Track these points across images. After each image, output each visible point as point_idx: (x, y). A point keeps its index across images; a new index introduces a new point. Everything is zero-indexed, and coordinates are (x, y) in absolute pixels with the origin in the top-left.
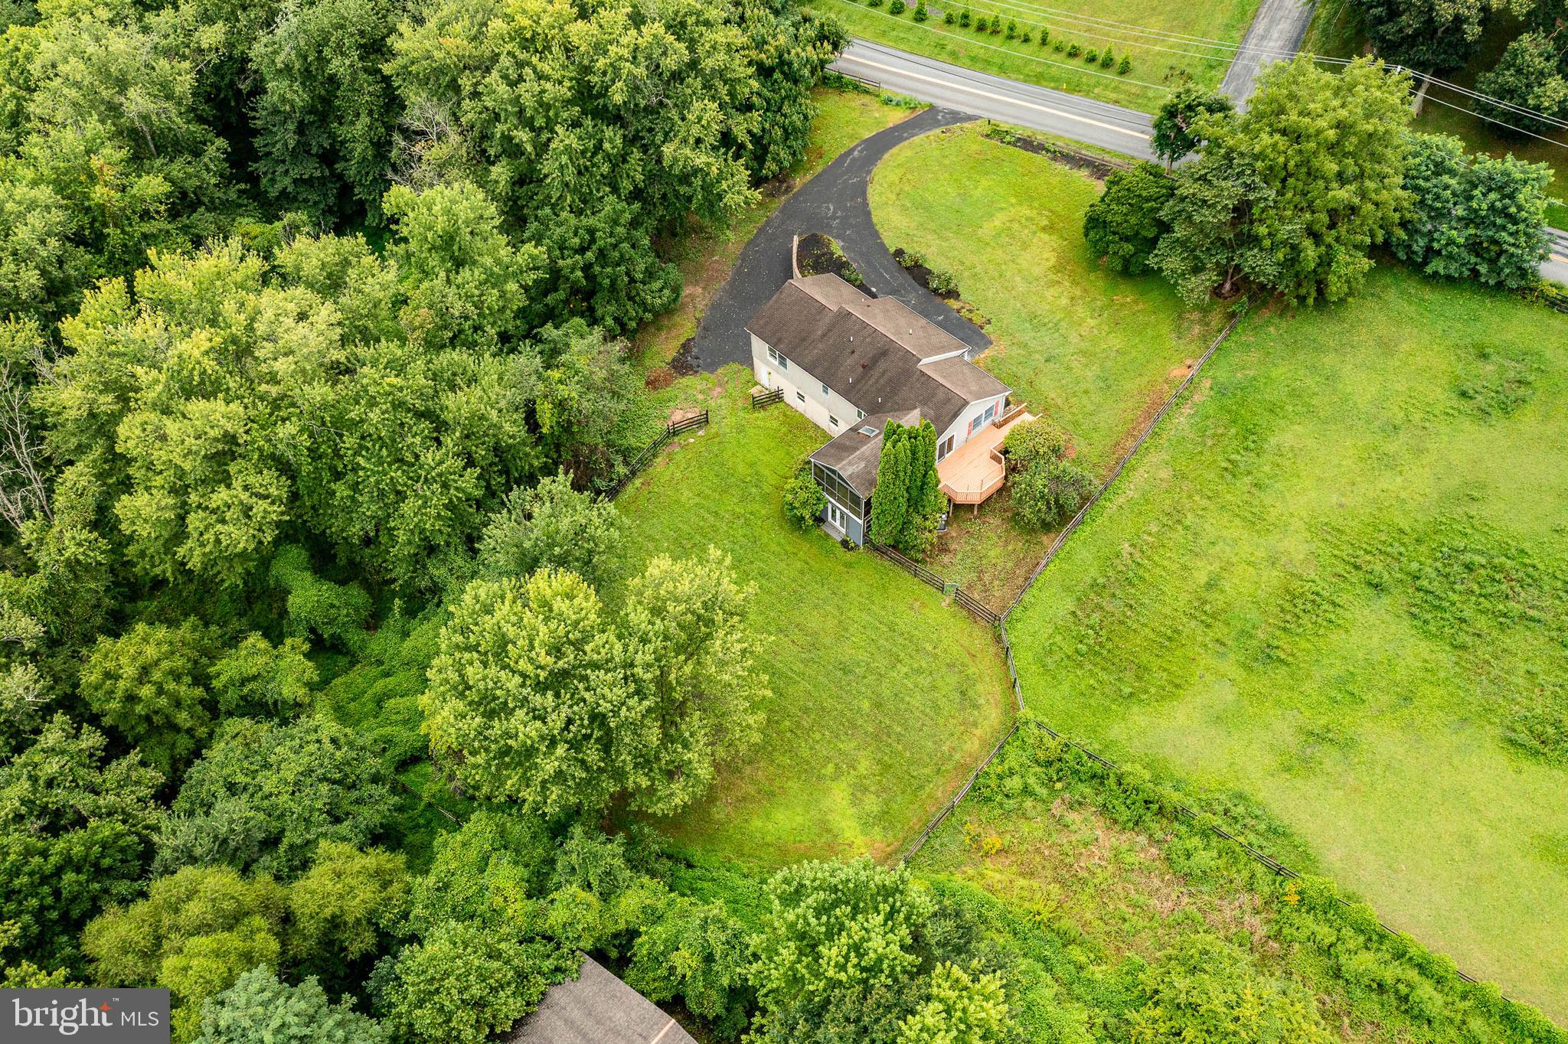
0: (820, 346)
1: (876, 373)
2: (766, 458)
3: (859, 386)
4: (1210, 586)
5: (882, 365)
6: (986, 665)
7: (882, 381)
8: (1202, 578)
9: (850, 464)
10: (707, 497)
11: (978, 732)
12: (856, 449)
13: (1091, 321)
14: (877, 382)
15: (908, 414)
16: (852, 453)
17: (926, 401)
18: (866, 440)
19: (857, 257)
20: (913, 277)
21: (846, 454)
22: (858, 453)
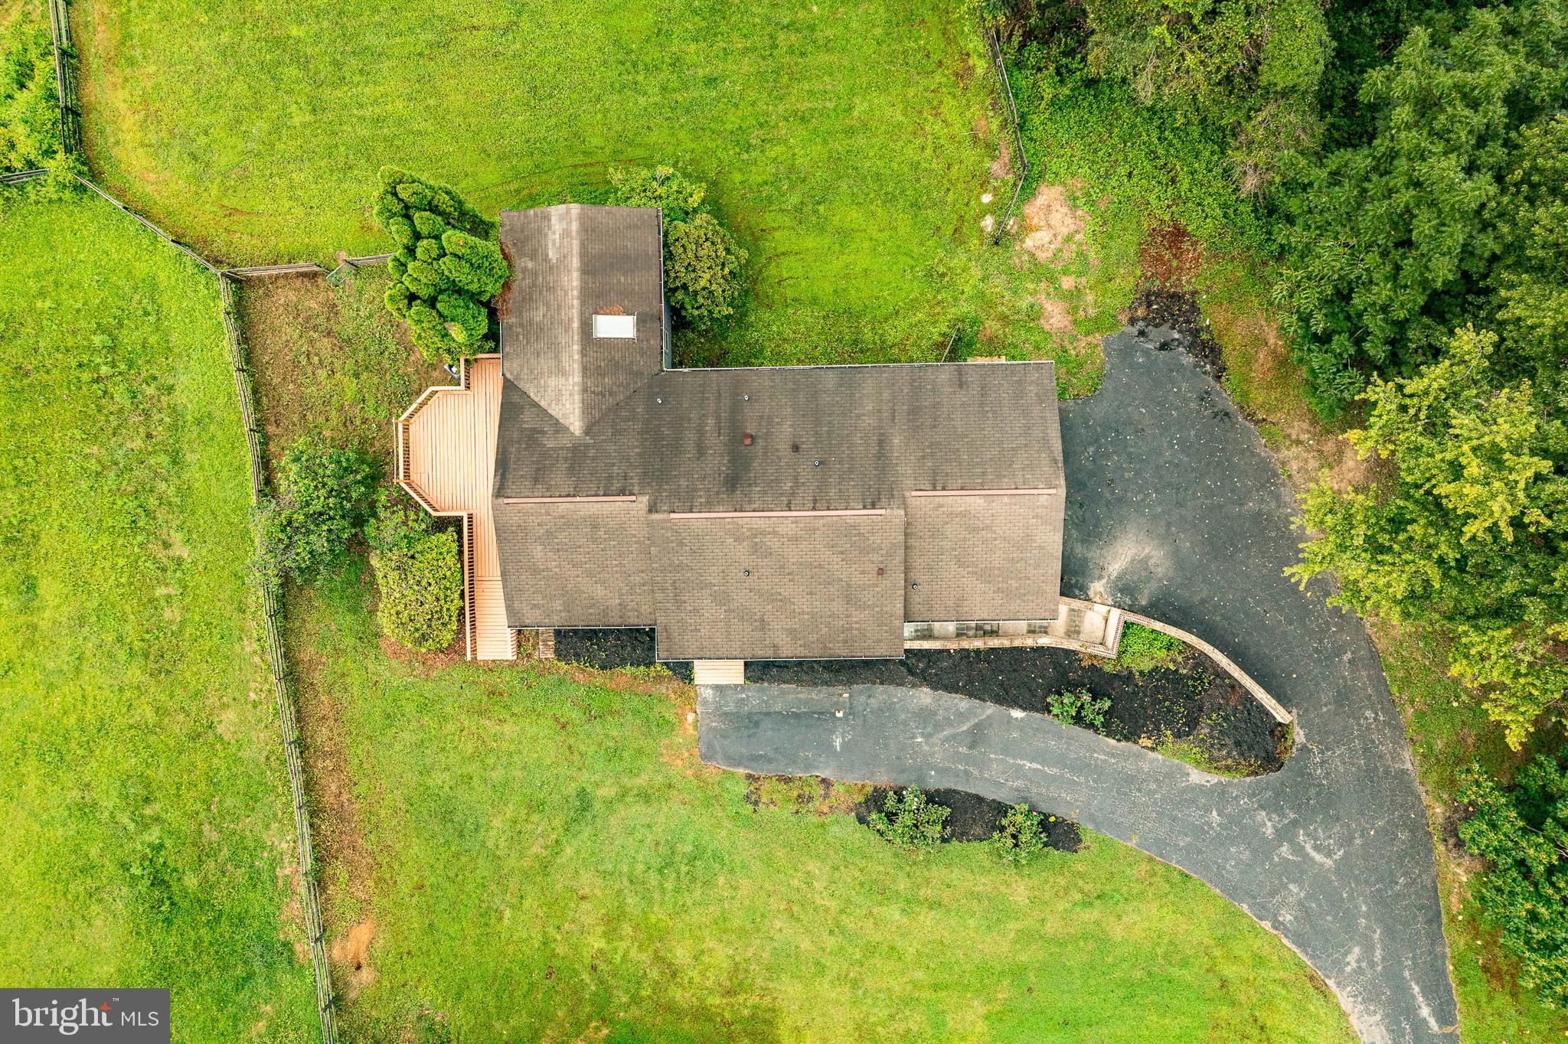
0: (869, 421)
1: (716, 442)
2: (836, 265)
3: (726, 403)
5: (716, 462)
7: (690, 436)
9: (566, 233)
10: (850, 132)
12: (588, 269)
13: (599, 944)
14: (701, 431)
15: (587, 408)
16: (584, 255)
17: (577, 455)
18: (597, 300)
19: (1130, 767)
20: (980, 799)
21: (596, 248)
22: (575, 262)
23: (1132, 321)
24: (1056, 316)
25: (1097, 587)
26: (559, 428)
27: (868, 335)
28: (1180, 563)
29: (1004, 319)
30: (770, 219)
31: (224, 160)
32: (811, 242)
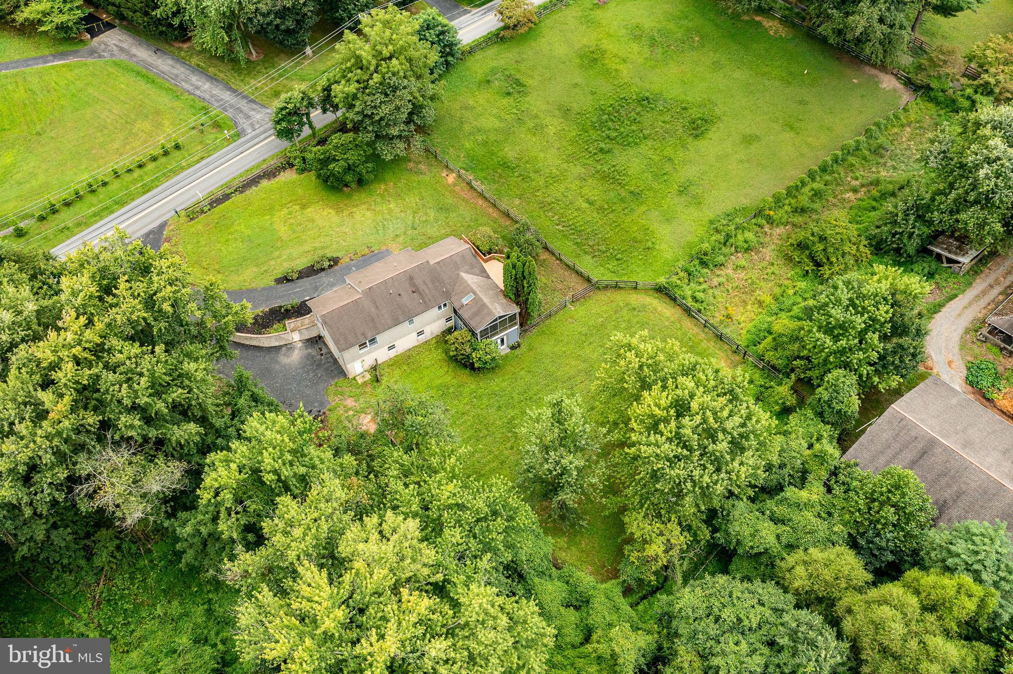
0: (383, 312)
1: (422, 287)
4: (591, 203)
6: (619, 297)
7: (431, 286)
8: (585, 205)
11: (660, 309)
12: (484, 305)
13: (391, 206)
14: (429, 288)
15: (462, 278)
16: (487, 307)
17: (457, 267)
18: (477, 300)
19: (268, 303)
20: (308, 277)
21: (485, 311)
22: (488, 304)
23: (324, 413)
24: (350, 402)
25: (300, 345)
26: (467, 272)
27: (405, 367)
28: (277, 362)
29: (365, 393)
30: (455, 381)
31: (624, 312)
32: (439, 381)
